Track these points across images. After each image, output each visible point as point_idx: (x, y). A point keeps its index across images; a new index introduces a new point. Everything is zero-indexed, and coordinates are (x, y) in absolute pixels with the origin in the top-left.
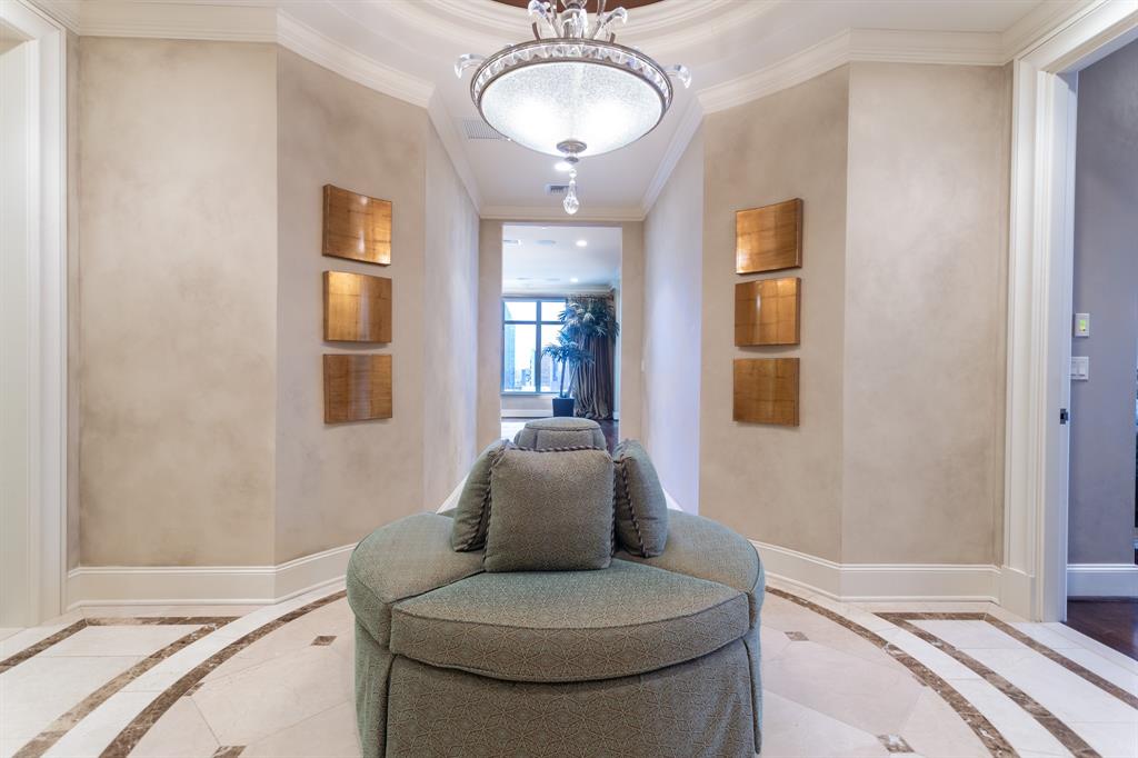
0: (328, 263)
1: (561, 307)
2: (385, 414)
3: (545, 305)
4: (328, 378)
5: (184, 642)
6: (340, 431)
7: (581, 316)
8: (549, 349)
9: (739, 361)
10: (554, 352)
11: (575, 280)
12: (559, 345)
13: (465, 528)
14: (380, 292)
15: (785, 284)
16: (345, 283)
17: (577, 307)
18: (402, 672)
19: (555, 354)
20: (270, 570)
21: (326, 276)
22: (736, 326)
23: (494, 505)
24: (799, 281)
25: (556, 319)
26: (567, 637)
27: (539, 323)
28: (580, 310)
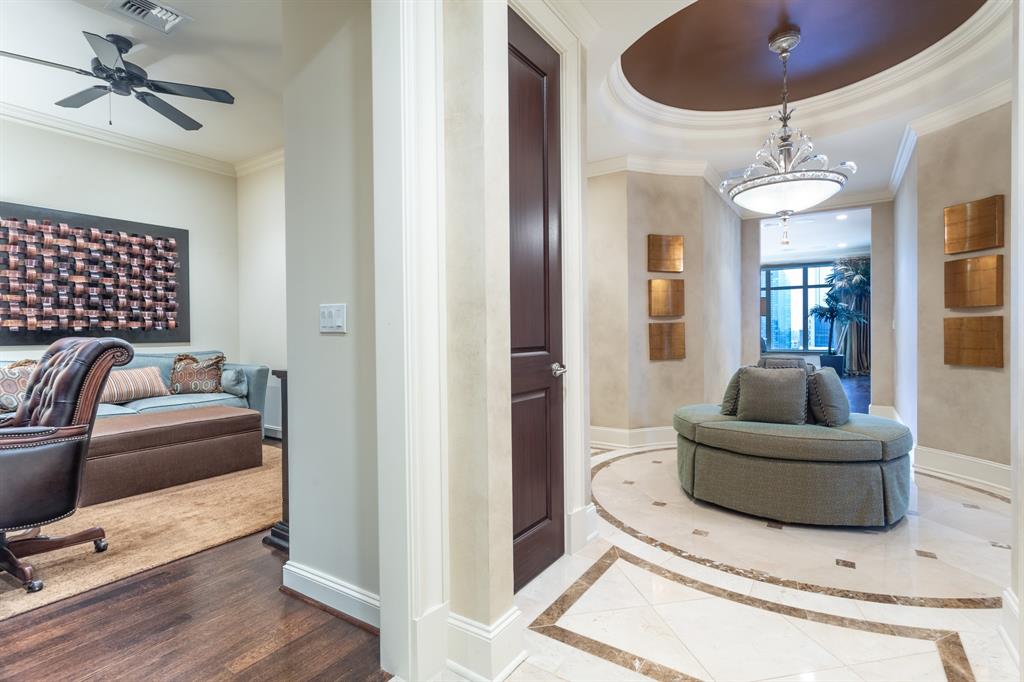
0: (651, 275)
1: (828, 271)
2: (681, 356)
3: (811, 270)
4: (651, 336)
5: (596, 454)
6: (658, 364)
7: (850, 279)
8: (815, 311)
9: (949, 319)
10: (820, 312)
11: (843, 245)
12: (826, 306)
13: (728, 404)
14: (678, 288)
15: (989, 260)
16: (660, 284)
17: (847, 270)
18: (701, 451)
19: (822, 315)
20: (627, 431)
21: (650, 282)
22: (946, 293)
23: (741, 392)
24: (1000, 259)
25: (823, 282)
26: (771, 438)
27: (805, 287)
28: (851, 273)
